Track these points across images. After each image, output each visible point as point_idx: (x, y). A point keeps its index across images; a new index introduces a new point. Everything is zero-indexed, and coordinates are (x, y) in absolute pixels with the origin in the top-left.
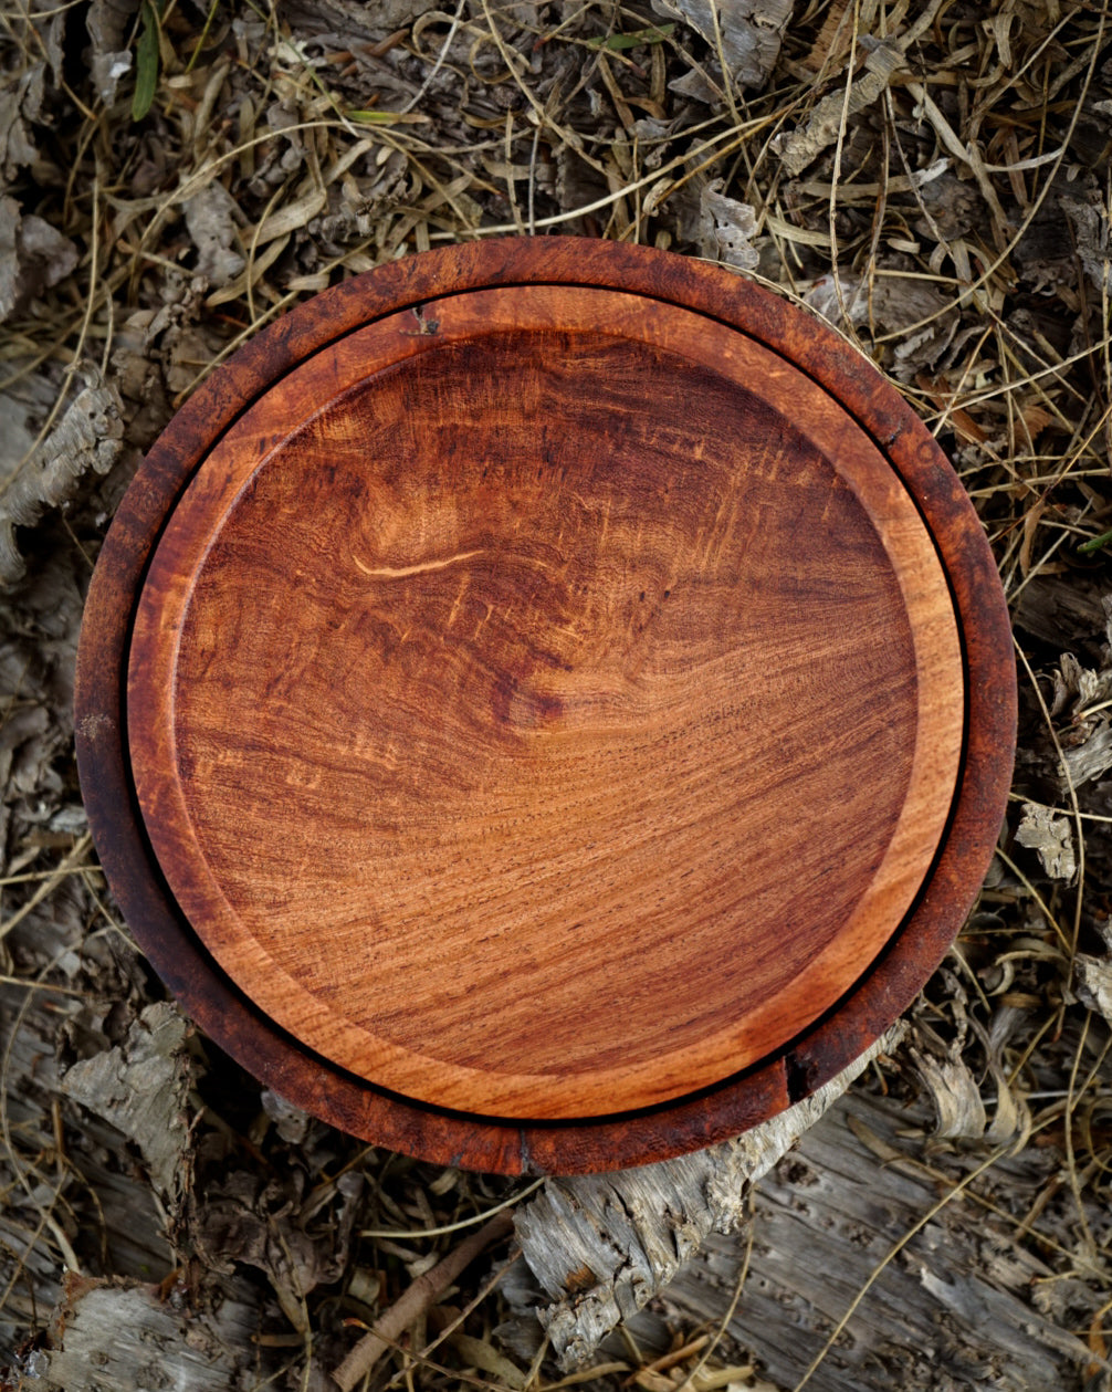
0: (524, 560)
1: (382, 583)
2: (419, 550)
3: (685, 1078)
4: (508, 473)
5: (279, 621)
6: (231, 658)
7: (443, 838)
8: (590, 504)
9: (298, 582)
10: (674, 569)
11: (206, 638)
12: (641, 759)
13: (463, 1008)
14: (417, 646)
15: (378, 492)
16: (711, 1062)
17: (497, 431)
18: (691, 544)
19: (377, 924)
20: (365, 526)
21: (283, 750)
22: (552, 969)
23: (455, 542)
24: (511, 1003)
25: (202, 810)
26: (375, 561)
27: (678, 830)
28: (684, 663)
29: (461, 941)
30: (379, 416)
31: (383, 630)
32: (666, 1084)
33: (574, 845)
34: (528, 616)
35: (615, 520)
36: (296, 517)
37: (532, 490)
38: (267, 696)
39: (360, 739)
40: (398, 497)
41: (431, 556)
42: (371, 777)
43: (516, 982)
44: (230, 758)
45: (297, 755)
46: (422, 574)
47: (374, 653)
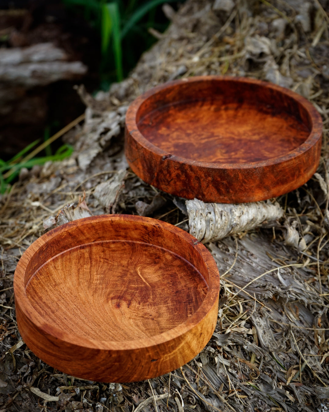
0: (151, 294)
1: (136, 272)
2: (146, 276)
4: (171, 287)
5: (121, 257)
6: (110, 251)
7: (80, 293)
8: (169, 301)
9: (131, 258)
10: (160, 319)
11: (112, 246)
12: (111, 323)
13: (39, 302)
14: (124, 281)
15: (157, 267)
17: (180, 282)
18: (167, 320)
19: (56, 285)
20: (148, 266)
21: (91, 263)
22: (53, 316)
23: (151, 282)
24: (43, 310)
25: (73, 252)
26: (141, 270)
27: (95, 332)
28: (138, 326)
29: (56, 300)
30: (174, 262)
31: (126, 275)
33: (86, 316)
34: (138, 298)
35: (167, 307)
36: (145, 255)
37: (167, 291)
38: (103, 258)
39: (98, 276)
40: (156, 271)
41: (146, 279)
42: (90, 279)
43: (49, 311)
44: (87, 255)
45: (91, 266)
46: (141, 278)
47: (120, 274)
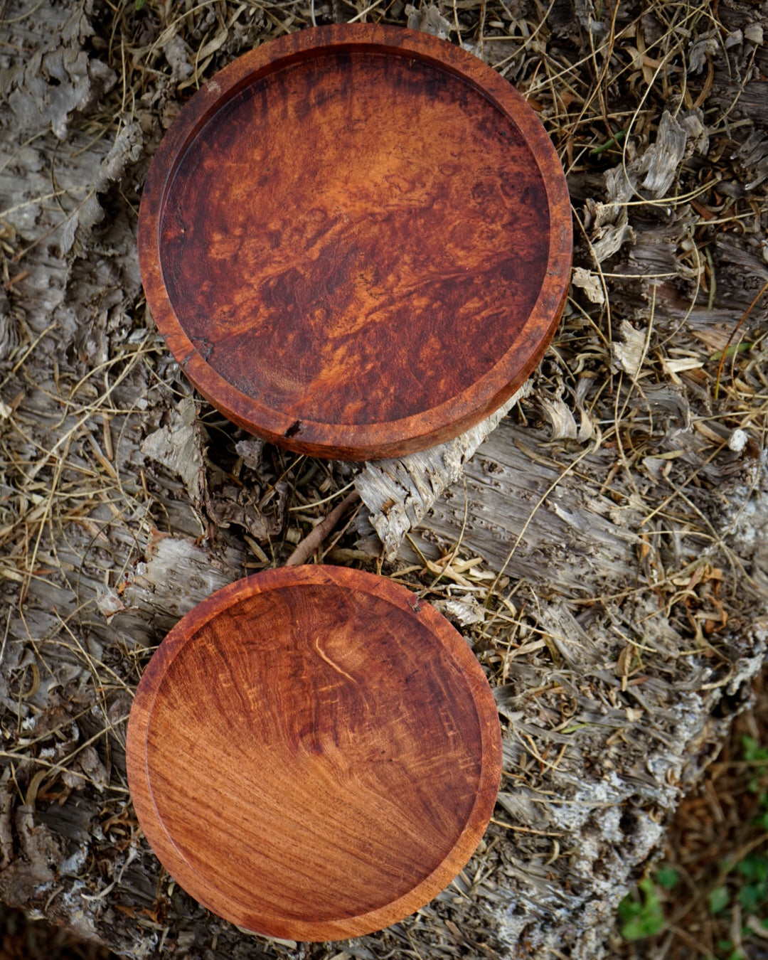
0: (364, 699)
1: (317, 654)
2: (339, 659)
3: (216, 906)
4: (391, 670)
5: (274, 628)
6: (248, 621)
7: (241, 747)
8: (402, 708)
9: (294, 624)
10: (402, 756)
11: (248, 607)
12: (324, 797)
13: (185, 801)
14: (303, 684)
15: (348, 628)
16: (228, 911)
17: (403, 654)
18: (416, 756)
19: (192, 747)
20: (332, 633)
21: (229, 665)
22: (223, 822)
23: (352, 669)
24: (200, 817)
25: (185, 653)
26: (323, 646)
27: (308, 830)
28: (371, 786)
29: (209, 782)
30: (376, 607)
31: (300, 667)
32: (208, 901)
33: (275, 796)
34: (344, 716)
35: (403, 721)
36: (317, 606)
37: (391, 683)
38: (244, 644)
39: (254, 690)
40: (351, 637)
41: (340, 664)
42: (243, 704)
43: (210, 813)
44: (211, 648)
45: (231, 671)
46: (331, 666)
47: (289, 671)
